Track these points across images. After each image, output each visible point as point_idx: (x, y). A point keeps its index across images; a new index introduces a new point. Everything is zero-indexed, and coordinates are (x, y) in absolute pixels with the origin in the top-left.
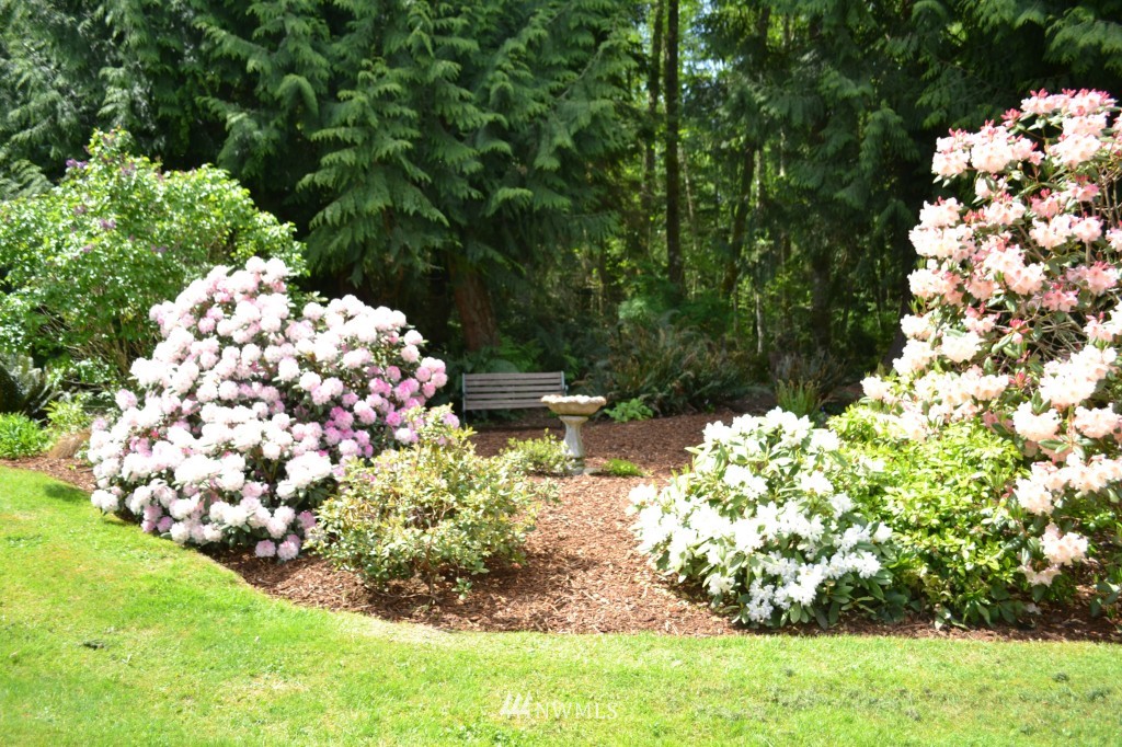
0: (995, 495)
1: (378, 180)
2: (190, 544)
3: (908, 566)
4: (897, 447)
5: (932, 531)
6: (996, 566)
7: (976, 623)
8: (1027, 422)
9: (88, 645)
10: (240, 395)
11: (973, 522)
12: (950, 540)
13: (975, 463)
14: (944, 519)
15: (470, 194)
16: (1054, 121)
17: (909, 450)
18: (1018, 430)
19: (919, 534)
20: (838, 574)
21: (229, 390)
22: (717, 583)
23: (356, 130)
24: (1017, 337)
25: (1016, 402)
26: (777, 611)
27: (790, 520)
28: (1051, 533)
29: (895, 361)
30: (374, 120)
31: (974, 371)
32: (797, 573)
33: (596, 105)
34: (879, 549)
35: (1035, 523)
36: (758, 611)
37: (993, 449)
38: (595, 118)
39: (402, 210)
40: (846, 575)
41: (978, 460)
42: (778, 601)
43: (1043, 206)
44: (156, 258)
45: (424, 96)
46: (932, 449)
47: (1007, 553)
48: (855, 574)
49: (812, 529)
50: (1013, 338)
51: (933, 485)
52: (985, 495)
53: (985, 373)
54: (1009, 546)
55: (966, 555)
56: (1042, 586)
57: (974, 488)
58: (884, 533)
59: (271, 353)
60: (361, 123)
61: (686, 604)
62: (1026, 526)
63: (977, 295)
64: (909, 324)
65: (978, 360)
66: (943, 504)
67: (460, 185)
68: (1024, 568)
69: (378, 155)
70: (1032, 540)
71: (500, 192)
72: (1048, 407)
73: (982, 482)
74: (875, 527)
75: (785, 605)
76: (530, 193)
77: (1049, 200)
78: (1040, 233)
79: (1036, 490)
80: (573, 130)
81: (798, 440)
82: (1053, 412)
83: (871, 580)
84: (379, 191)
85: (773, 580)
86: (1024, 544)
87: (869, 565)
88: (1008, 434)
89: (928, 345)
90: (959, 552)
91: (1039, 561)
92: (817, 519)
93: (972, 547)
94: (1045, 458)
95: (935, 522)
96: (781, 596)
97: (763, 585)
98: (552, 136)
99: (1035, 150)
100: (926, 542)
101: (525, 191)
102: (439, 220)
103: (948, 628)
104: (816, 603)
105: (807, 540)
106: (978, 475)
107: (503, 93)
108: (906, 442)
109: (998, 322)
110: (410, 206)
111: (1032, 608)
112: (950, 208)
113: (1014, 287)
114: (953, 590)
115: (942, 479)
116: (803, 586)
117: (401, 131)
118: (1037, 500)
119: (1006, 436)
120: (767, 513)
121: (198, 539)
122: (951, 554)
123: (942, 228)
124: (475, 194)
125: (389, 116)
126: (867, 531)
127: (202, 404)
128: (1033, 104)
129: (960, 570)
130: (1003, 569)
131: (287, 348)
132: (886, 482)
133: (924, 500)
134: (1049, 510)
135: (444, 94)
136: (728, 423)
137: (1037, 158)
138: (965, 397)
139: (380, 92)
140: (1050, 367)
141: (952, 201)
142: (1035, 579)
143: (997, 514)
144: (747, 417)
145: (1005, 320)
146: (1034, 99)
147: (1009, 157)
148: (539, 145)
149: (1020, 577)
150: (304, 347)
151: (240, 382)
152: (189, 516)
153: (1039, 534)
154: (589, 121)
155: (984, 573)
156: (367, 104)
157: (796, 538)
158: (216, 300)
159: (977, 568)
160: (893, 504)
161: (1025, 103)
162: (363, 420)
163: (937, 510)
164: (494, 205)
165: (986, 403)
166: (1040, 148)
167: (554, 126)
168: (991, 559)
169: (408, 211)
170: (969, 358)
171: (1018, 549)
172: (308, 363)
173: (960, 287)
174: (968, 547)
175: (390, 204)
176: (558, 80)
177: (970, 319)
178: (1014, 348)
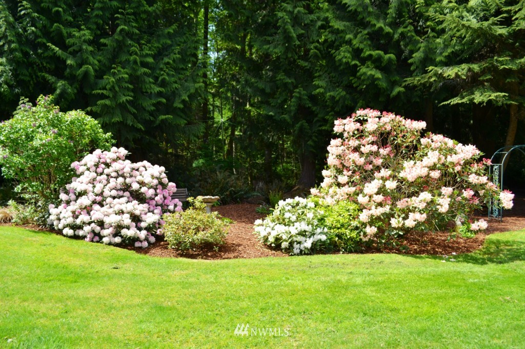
0: (354, 218)
1: (118, 112)
2: (110, 244)
3: (333, 238)
4: (326, 207)
5: (338, 228)
6: (355, 237)
7: (351, 252)
8: (361, 199)
9: (114, 268)
10: (118, 195)
11: (349, 225)
12: (343, 230)
13: (348, 210)
14: (341, 225)
15: (150, 118)
16: (365, 118)
17: (330, 208)
18: (359, 201)
19: (335, 229)
20: (316, 240)
21: (114, 193)
22: (284, 245)
23: (110, 92)
24: (358, 177)
25: (358, 195)
26: (301, 251)
27: (303, 226)
28: (368, 227)
29: (321, 183)
30: (117, 89)
31: (347, 186)
32: (306, 241)
33: (197, 85)
34: (326, 234)
35: (364, 225)
36: (296, 251)
37: (353, 206)
38: (196, 89)
39: (127, 123)
40: (318, 241)
41: (349, 210)
42: (301, 248)
43: (364, 142)
44: (70, 145)
45: (135, 80)
46: (336, 208)
47: (358, 233)
48: (320, 240)
49: (309, 228)
50: (356, 177)
51: (338, 216)
52: (351, 219)
53: (349, 187)
54: (358, 231)
55: (348, 234)
56: (366, 241)
57: (348, 217)
58: (326, 230)
59: (128, 180)
60: (112, 89)
61: (274, 252)
62: (362, 226)
63: (346, 165)
64: (324, 173)
65: (348, 183)
66: (341, 221)
67: (146, 115)
68: (362, 237)
69: (118, 102)
70: (363, 229)
71: (160, 117)
72: (366, 195)
73: (351, 215)
74: (324, 229)
75: (303, 249)
76: (172, 117)
77: (365, 140)
78: (363, 149)
79: (364, 216)
80: (188, 93)
81: (304, 205)
82: (367, 197)
83: (324, 242)
84: (118, 115)
85: (299, 243)
86: (362, 230)
87: (324, 238)
88: (356, 202)
89: (330, 178)
90: (345, 234)
91: (365, 235)
92: (310, 226)
93: (349, 232)
94: (366, 208)
95: (339, 226)
96: (302, 247)
97: (297, 244)
98: (180, 96)
99: (361, 125)
100: (337, 231)
101: (170, 116)
102: (141, 128)
103: (343, 253)
104: (311, 248)
105: (308, 232)
106: (350, 213)
107: (164, 80)
108: (329, 206)
109: (352, 173)
110: (130, 123)
111: (363, 248)
112: (339, 141)
113: (357, 163)
114: (344, 243)
115: (340, 215)
116: (308, 244)
117: (126, 93)
118: (365, 218)
119: (356, 203)
120: (297, 224)
121: (113, 242)
122: (344, 234)
123: (337, 146)
124: (152, 118)
125: (123, 87)
126: (322, 229)
127: (106, 198)
128: (360, 113)
129: (346, 238)
130: (357, 237)
131: (133, 179)
132: (325, 217)
133: (336, 220)
134: (367, 222)
135: (143, 80)
136: (284, 200)
137: (361, 128)
138: (344, 193)
139: (120, 78)
140: (367, 184)
141: (340, 139)
142: (364, 240)
143: (355, 223)
144: (289, 199)
145: (354, 172)
146: (360, 111)
147: (354, 128)
148: (174, 99)
149: (361, 239)
150: (139, 178)
151: (117, 190)
152: (109, 235)
153: (365, 228)
154: (194, 91)
155: (351, 239)
156: (115, 82)
157: (305, 231)
158: (101, 161)
159: (350, 237)
160: (328, 222)
161: (358, 112)
162: (158, 203)
163: (339, 223)
164: (158, 122)
165: (350, 195)
166: (362, 125)
167: (181, 92)
168: (354, 234)
169: (129, 124)
170: (345, 183)
171: (360, 232)
172: (142, 184)
173: (341, 163)
174: (348, 232)
175: (122, 120)
176: (182, 74)
177: (345, 172)
178: (357, 180)
